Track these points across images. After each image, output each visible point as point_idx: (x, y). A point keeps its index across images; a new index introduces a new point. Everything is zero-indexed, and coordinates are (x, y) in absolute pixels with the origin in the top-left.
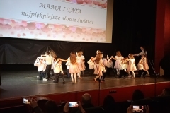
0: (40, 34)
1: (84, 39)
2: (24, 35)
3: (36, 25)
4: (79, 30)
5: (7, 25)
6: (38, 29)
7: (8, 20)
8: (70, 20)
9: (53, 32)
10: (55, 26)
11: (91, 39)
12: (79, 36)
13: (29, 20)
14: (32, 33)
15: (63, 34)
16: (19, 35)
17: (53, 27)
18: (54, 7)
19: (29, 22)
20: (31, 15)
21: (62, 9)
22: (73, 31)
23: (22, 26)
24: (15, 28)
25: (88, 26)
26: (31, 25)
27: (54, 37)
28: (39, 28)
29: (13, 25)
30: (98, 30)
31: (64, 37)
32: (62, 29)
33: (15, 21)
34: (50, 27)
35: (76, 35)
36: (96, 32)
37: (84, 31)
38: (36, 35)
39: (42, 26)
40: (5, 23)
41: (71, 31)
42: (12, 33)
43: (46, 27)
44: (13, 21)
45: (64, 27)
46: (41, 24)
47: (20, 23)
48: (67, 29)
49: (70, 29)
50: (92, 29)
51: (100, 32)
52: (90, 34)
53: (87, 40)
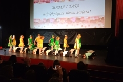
1: (82, 26)
2: (44, 26)
3: (50, 20)
4: (78, 20)
6: (51, 22)
7: (37, 20)
8: (71, 13)
9: (60, 23)
10: (61, 19)
11: (89, 25)
12: (78, 24)
13: (47, 18)
14: (48, 25)
15: (66, 24)
16: (42, 27)
17: (59, 20)
18: (60, 7)
20: (47, 15)
21: (65, 7)
22: (73, 21)
23: (43, 22)
24: (40, 23)
25: (86, 16)
26: (48, 21)
30: (95, 17)
31: (67, 26)
32: (66, 21)
34: (57, 20)
35: (76, 23)
36: (94, 19)
37: (82, 20)
39: (53, 20)
40: (36, 21)
41: (71, 21)
42: (39, 26)
44: (39, 20)
45: (67, 19)
46: (53, 19)
47: (42, 20)
48: (69, 20)
49: (71, 20)
50: (89, 18)
51: (98, 19)
52: (88, 22)
53: (85, 26)
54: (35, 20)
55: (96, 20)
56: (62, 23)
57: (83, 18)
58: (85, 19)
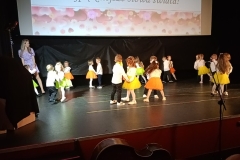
0: (95, 27)
1: (164, 31)
2: (71, 30)
3: (88, 14)
4: (156, 16)
5: (45, 16)
6: (91, 20)
7: (45, 9)
9: (115, 23)
10: (118, 12)
11: (176, 30)
12: (155, 27)
14: (82, 26)
15: (130, 25)
16: (63, 31)
17: (114, 15)
19: (76, 9)
22: (146, 18)
23: (66, 16)
24: (56, 20)
25: (170, 8)
26: (80, 14)
27: (117, 31)
28: (93, 17)
29: (53, 16)
30: (187, 14)
31: (132, 29)
32: (129, 17)
33: (57, 9)
34: (109, 15)
35: (151, 24)
36: (184, 17)
37: (163, 17)
38: (89, 29)
39: (97, 15)
40: (41, 13)
41: (142, 20)
42: (53, 29)
43: (103, 16)
44: (53, 9)
45: (131, 14)
46: (95, 10)
47: (63, 12)
48: (136, 17)
49: (142, 16)
50: (176, 14)
51: (190, 17)
52: (174, 22)
53: (170, 32)
54: (37, 8)
55: (188, 20)
56: (120, 23)
57: (165, 13)
58: (169, 16)
